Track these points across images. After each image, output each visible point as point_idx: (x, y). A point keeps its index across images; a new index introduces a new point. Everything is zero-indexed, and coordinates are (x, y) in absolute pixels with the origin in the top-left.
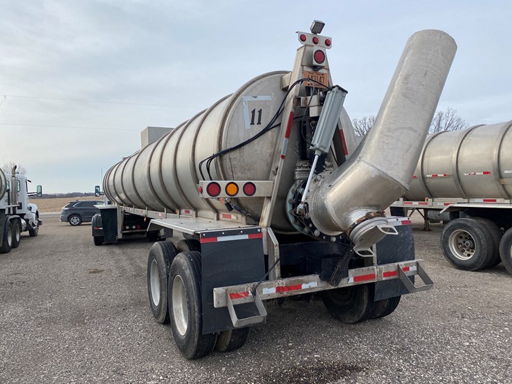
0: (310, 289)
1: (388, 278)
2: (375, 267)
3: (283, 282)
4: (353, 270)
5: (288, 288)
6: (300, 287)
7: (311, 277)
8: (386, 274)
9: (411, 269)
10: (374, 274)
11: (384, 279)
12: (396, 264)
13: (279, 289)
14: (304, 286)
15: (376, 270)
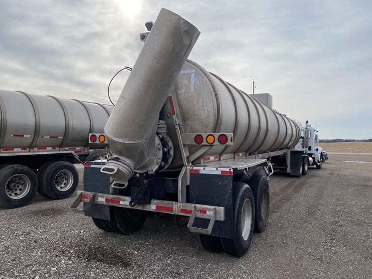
0: (125, 205)
1: (184, 214)
2: (174, 203)
3: (111, 196)
4: (156, 201)
5: (112, 201)
6: (118, 202)
7: (126, 198)
8: (182, 211)
9: (208, 213)
10: (173, 208)
11: (181, 214)
12: (194, 205)
13: (107, 200)
14: (121, 203)
15: (174, 205)
